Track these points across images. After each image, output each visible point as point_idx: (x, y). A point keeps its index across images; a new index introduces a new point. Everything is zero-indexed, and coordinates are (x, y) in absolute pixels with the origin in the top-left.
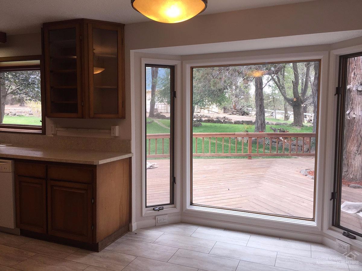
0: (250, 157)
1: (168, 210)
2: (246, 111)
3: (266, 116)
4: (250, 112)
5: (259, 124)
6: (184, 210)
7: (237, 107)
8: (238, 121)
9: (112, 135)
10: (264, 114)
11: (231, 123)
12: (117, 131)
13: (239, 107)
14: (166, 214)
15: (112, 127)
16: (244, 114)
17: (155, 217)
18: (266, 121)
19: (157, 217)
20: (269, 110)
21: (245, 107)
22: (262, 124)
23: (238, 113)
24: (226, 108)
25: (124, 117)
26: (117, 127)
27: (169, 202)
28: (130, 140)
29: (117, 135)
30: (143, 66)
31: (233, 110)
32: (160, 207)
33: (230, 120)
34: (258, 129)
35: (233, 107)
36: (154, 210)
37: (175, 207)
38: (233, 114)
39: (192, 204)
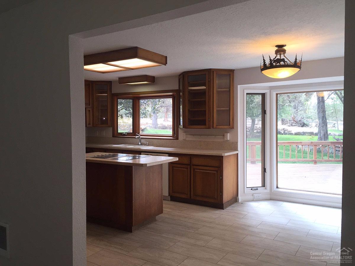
0: (315, 162)
1: (262, 190)
2: (305, 122)
3: (328, 127)
4: (310, 124)
5: (321, 135)
6: (272, 191)
7: (296, 119)
8: (299, 132)
9: (225, 139)
10: (326, 126)
11: (291, 134)
12: (229, 136)
13: (298, 118)
14: (260, 193)
15: (225, 134)
16: (304, 125)
17: (253, 195)
18: (329, 132)
19: (254, 195)
20: (331, 121)
21: (305, 118)
22: (324, 135)
23: (297, 124)
24: (284, 120)
25: (233, 128)
26: (228, 134)
27: (261, 186)
28: (237, 143)
29: (228, 139)
30: (245, 94)
31: (292, 122)
32: (256, 189)
33: (289, 131)
34: (320, 139)
35: (292, 119)
36: (252, 190)
37: (266, 189)
38: (292, 125)
39: (277, 187)
